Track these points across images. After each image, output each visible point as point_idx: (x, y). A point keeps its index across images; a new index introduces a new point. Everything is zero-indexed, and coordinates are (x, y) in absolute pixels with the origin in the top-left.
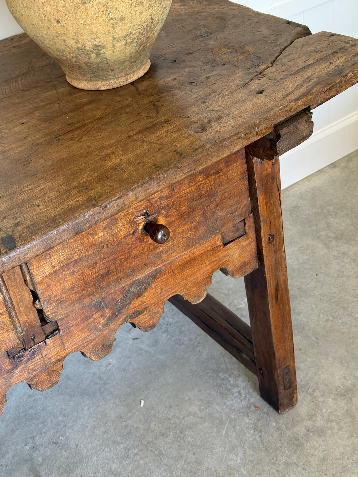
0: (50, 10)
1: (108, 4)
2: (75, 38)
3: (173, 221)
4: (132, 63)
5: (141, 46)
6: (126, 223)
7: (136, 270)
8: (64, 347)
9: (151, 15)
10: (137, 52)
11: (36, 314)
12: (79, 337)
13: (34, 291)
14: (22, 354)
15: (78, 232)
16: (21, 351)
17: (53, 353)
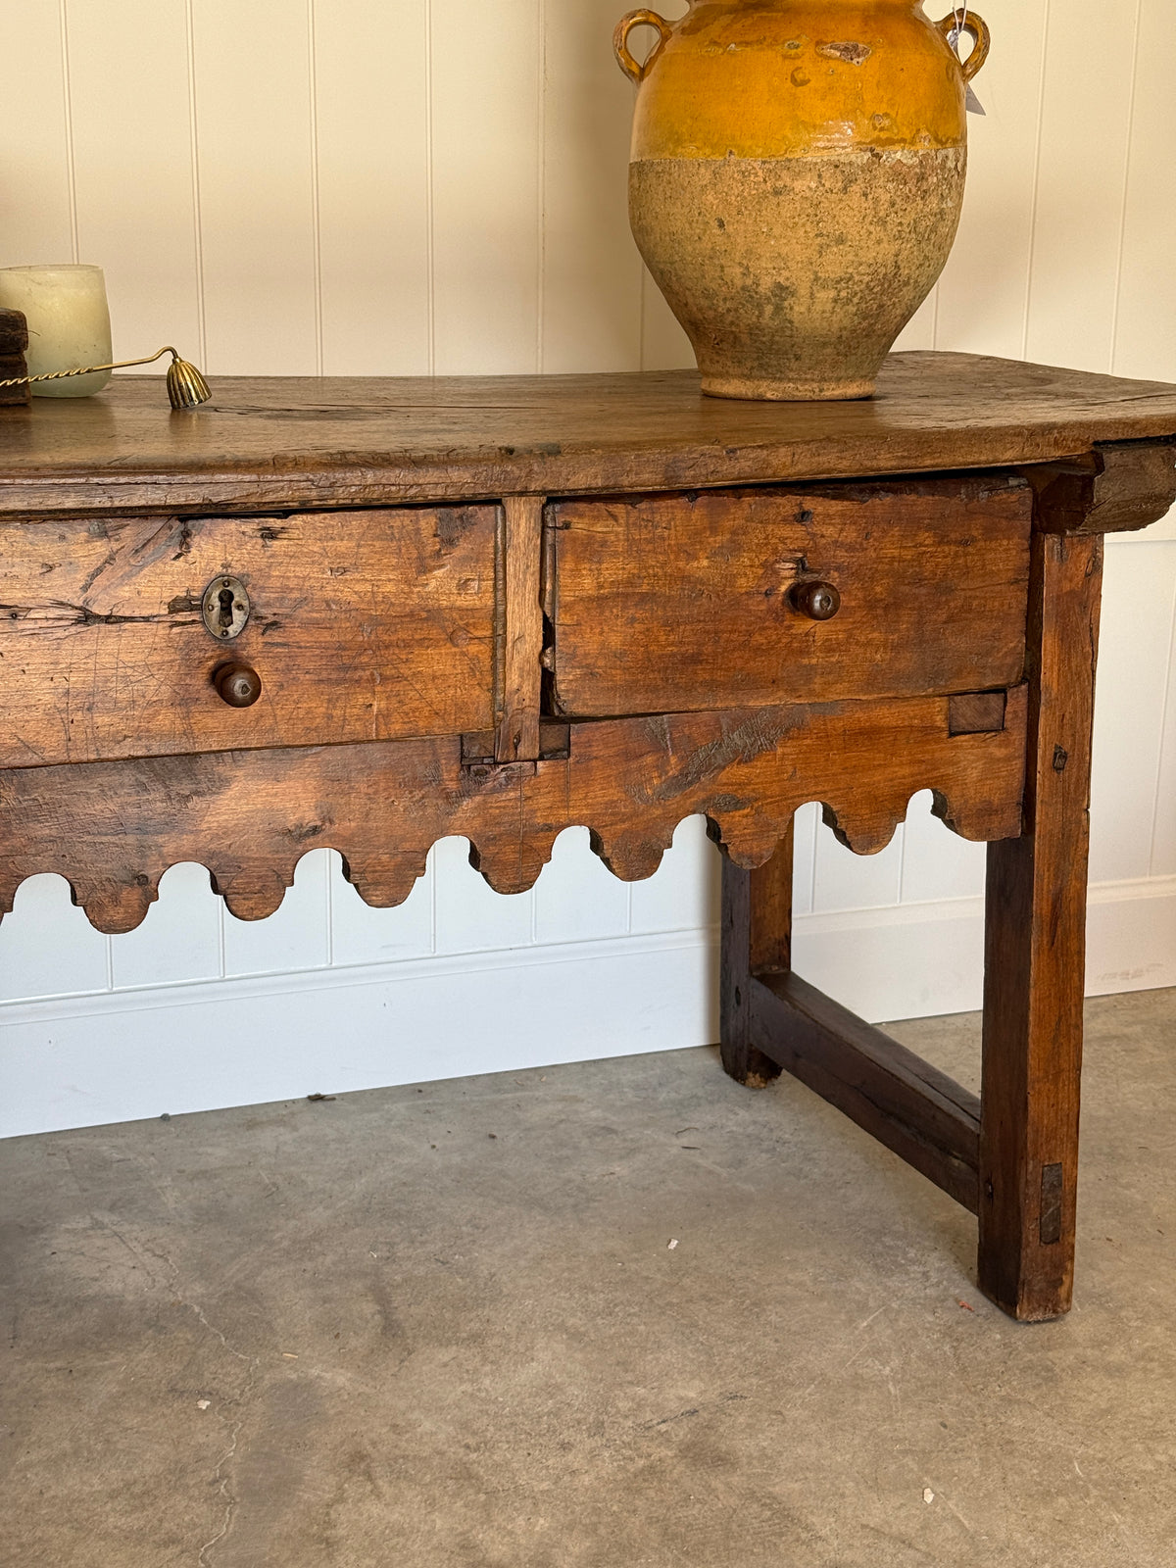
0: (712, 200)
1: (822, 205)
2: (745, 262)
3: (853, 607)
4: (838, 354)
5: (864, 319)
6: (757, 563)
7: (753, 683)
8: (568, 801)
9: (897, 255)
10: (855, 331)
11: (539, 684)
12: (602, 792)
13: (551, 621)
14: (487, 768)
15: (672, 477)
16: (486, 761)
17: (543, 801)
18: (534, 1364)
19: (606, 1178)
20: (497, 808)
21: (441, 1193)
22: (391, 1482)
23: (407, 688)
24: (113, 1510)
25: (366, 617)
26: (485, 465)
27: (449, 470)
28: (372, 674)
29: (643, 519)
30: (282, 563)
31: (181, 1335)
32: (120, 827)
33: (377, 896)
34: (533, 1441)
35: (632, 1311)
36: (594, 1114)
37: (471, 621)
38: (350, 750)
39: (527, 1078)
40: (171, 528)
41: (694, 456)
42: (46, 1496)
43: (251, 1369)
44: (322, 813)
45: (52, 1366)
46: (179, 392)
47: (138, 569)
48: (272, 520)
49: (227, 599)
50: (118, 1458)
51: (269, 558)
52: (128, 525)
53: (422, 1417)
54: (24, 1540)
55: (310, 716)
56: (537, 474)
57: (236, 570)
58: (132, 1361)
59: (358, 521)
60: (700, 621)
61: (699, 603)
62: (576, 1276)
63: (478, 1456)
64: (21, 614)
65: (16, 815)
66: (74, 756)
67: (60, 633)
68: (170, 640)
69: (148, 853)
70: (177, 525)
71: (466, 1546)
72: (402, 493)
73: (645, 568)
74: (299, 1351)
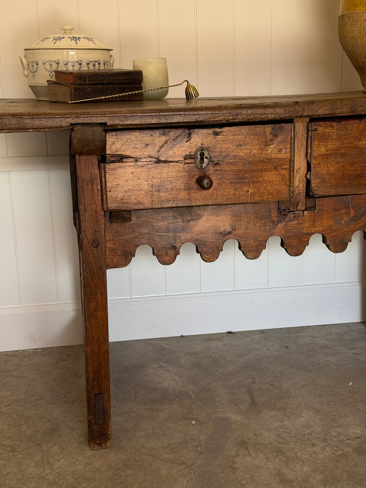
8: (315, 225)
11: (305, 185)
12: (326, 222)
13: (310, 163)
14: (287, 213)
15: (354, 110)
16: (287, 211)
17: (306, 225)
18: (302, 418)
19: (326, 362)
20: (290, 227)
21: (270, 363)
22: (254, 451)
23: (261, 185)
24: (165, 452)
25: (247, 161)
26: (289, 107)
27: (276, 109)
28: (249, 181)
29: (343, 127)
30: (220, 143)
31: (186, 401)
32: (168, 230)
33: (249, 255)
34: (302, 442)
35: (336, 404)
36: (322, 342)
37: (282, 163)
38: (242, 206)
39: (299, 330)
40: (185, 132)
41: (362, 102)
42: (144, 446)
43: (209, 413)
44: (232, 227)
45: (147, 407)
46: (189, 95)
47: (174, 145)
48: (217, 129)
49: (202, 155)
50: (166, 437)
51: (216, 142)
52: (172, 131)
53: (265, 432)
54: (137, 460)
55: (229, 194)
56: (306, 109)
57: (206, 145)
58: (171, 408)
59: (245, 129)
60: (362, 163)
61: (362, 156)
62: (317, 392)
63: (283, 446)
64: (138, 160)
65: (136, 225)
66: (154, 206)
67: (150, 166)
68: (184, 169)
69: (177, 239)
70: (187, 131)
71: (280, 474)
72: (260, 117)
73: (343, 144)
74: (224, 408)
